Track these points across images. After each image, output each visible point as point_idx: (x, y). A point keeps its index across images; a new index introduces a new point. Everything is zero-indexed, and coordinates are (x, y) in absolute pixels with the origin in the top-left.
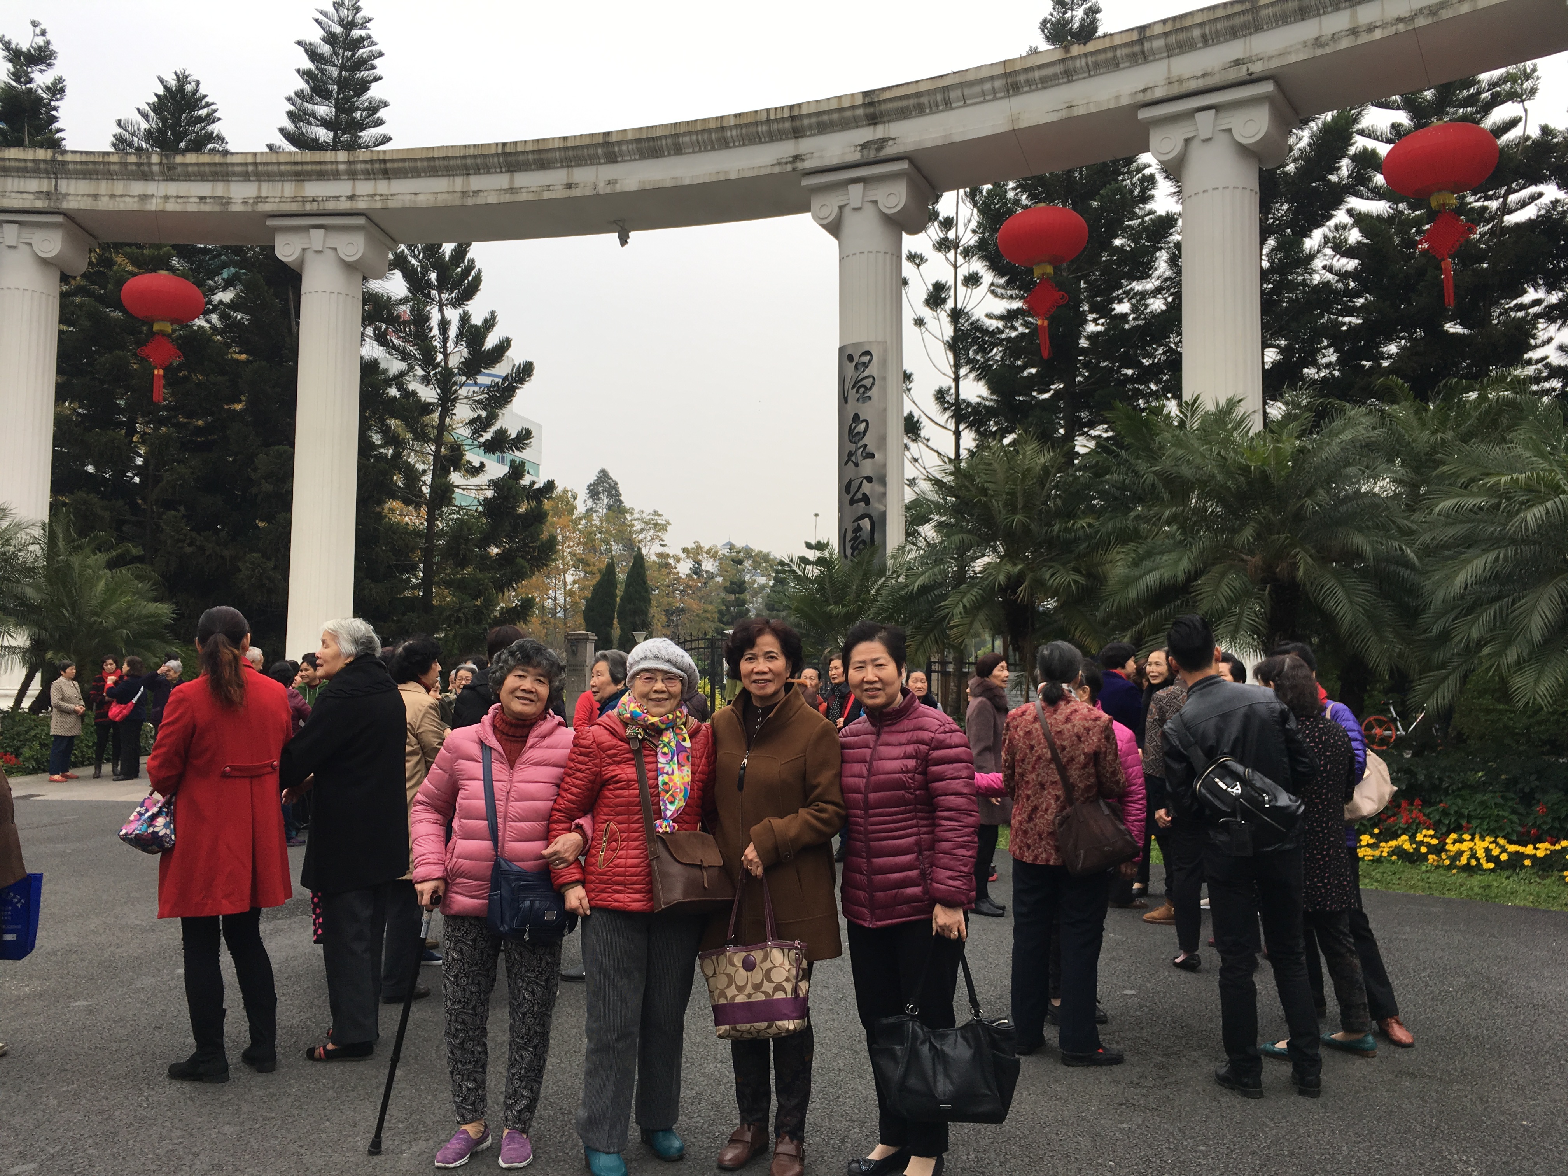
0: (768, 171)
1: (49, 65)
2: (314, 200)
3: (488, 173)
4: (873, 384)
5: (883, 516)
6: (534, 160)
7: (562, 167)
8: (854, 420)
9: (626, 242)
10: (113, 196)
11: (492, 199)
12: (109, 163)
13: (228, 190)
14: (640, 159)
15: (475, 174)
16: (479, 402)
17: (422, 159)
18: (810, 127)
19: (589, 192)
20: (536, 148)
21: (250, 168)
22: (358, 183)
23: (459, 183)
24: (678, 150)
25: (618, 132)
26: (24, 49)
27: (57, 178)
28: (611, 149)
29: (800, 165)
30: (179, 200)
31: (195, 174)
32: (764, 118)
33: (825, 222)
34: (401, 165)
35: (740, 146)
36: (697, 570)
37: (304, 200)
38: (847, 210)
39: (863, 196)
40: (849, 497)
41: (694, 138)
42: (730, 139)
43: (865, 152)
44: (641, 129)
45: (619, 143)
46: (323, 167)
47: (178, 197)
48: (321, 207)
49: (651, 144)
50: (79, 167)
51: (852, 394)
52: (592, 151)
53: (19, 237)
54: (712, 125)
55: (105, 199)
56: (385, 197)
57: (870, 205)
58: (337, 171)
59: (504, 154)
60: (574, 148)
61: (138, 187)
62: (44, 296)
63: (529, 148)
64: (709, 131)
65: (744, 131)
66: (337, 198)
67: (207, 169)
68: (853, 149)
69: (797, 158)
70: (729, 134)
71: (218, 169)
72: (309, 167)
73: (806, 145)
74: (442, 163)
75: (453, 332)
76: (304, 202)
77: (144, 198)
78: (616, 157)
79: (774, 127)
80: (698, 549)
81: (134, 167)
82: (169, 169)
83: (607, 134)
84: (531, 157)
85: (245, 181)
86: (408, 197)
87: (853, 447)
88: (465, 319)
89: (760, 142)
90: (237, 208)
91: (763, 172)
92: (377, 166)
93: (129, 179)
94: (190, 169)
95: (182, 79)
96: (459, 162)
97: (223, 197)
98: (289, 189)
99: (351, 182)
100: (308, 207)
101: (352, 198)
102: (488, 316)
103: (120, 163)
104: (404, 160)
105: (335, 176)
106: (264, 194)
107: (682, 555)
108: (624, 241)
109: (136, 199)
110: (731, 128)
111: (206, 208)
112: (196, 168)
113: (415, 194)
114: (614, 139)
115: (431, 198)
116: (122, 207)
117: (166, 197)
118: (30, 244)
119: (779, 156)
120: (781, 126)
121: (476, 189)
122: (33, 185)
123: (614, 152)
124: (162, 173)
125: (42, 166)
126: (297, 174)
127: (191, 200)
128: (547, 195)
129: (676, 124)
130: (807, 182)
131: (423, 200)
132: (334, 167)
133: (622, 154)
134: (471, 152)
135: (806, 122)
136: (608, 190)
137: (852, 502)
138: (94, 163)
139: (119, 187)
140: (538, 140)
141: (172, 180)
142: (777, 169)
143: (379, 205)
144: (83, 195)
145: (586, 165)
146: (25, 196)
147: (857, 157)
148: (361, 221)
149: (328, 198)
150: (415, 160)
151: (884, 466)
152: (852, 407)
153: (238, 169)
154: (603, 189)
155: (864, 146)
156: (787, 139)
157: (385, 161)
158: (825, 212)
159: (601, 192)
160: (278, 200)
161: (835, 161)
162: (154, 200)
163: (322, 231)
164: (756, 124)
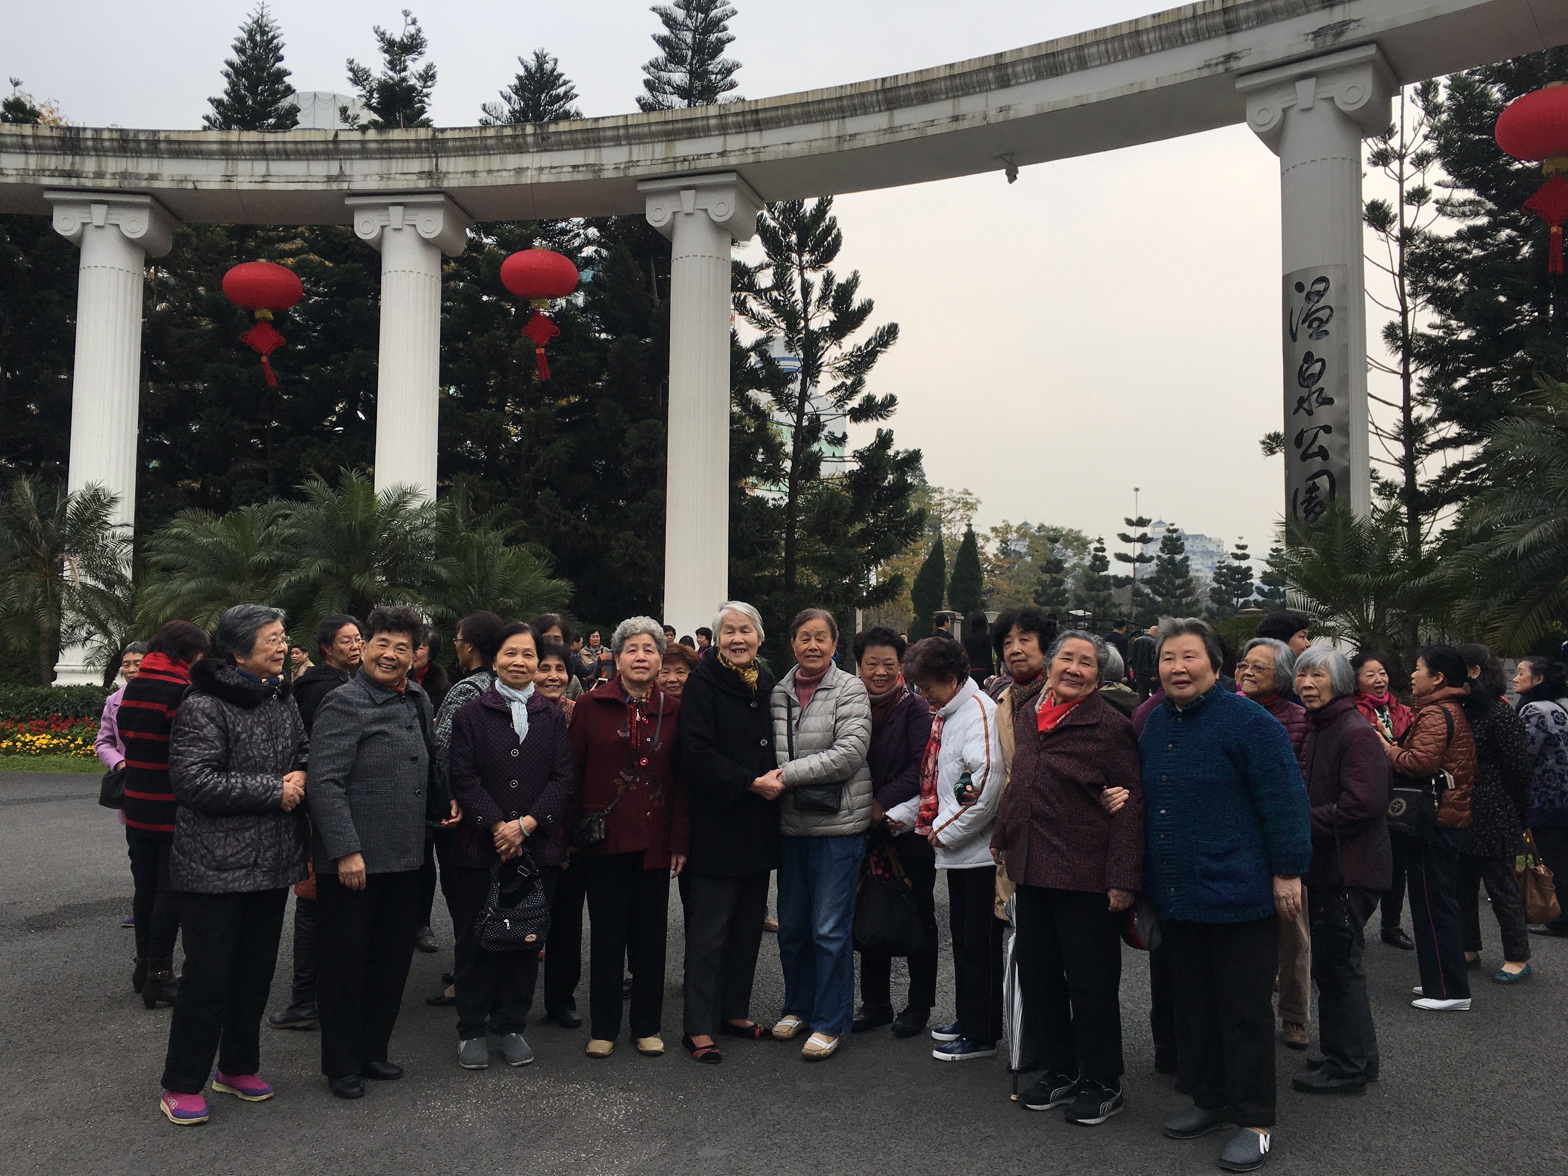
0: (1194, 76)
1: (420, 53)
2: (685, 160)
3: (866, 113)
4: (1331, 316)
5: (1346, 472)
6: (916, 94)
7: (948, 98)
8: (1305, 360)
9: (1015, 178)
10: (490, 172)
11: (870, 142)
12: (486, 138)
13: (600, 156)
14: (1037, 79)
15: (851, 116)
16: (840, 369)
17: (795, 105)
18: (1248, 19)
19: (978, 122)
20: (918, 80)
21: (622, 132)
22: (728, 138)
23: (834, 128)
24: (1082, 64)
25: (1012, 51)
26: (398, 39)
27: (437, 157)
28: (1003, 72)
29: (1234, 65)
30: (553, 171)
31: (567, 143)
32: (1190, 14)
33: (1265, 129)
34: (773, 114)
35: (1158, 51)
36: (1005, 551)
37: (675, 160)
38: (1293, 114)
39: (1316, 93)
40: (1300, 451)
41: (1102, 48)
42: (1146, 44)
43: (1320, 40)
44: (1039, 44)
45: (1014, 64)
46: (694, 124)
47: (552, 168)
48: (692, 167)
49: (1051, 60)
50: (458, 144)
51: (1303, 331)
52: (981, 77)
53: (404, 220)
54: (1125, 31)
55: (484, 175)
56: (757, 151)
57: (1323, 103)
58: (708, 126)
59: (884, 90)
60: (962, 75)
61: (513, 161)
62: (428, 278)
63: (912, 80)
64: (1121, 38)
65: (1164, 33)
66: (708, 155)
67: (579, 136)
68: (1303, 38)
69: (1229, 57)
70: (1145, 38)
71: (591, 135)
72: (680, 125)
73: (1239, 41)
74: (816, 107)
75: (815, 294)
76: (675, 162)
77: (520, 171)
78: (1009, 80)
79: (1202, 23)
80: (1008, 528)
81: (509, 140)
82: (543, 139)
83: (1000, 55)
84: (913, 90)
85: (616, 145)
86: (781, 148)
87: (1305, 392)
88: (828, 280)
89: (1184, 44)
90: (609, 174)
91: (1187, 78)
92: (748, 117)
93: (505, 153)
94: (563, 137)
95: (540, 59)
96: (835, 104)
97: (595, 165)
98: (659, 150)
99: (722, 137)
100: (679, 167)
101: (723, 154)
102: (850, 276)
103: (496, 137)
104: (776, 108)
105: (706, 132)
106: (634, 159)
107: (991, 535)
108: (1012, 177)
109: (512, 173)
110: (1147, 31)
111: (579, 177)
112: (568, 137)
113: (788, 144)
114: (1008, 59)
115: (805, 146)
116: (499, 182)
117: (541, 169)
118: (414, 226)
119: (1207, 58)
120: (1210, 21)
121: (852, 132)
122: (416, 165)
123: (1007, 75)
124: (536, 144)
125: (424, 145)
126: (667, 134)
127: (565, 170)
128: (930, 131)
129: (1080, 35)
130: (1241, 84)
131: (797, 150)
132: (705, 122)
133: (1016, 76)
134: (848, 92)
135: (1242, 13)
136: (1001, 118)
137: (1305, 457)
138: (472, 139)
139: (496, 162)
140: (921, 71)
141: (546, 150)
142: (1205, 73)
143: (751, 159)
144: (462, 173)
145: (975, 93)
146: (409, 177)
147: (1309, 46)
148: (732, 178)
149: (699, 157)
150: (788, 107)
151: (1347, 412)
152: (1304, 344)
153: (609, 133)
154: (994, 117)
155: (1317, 34)
156: (1217, 35)
157: (756, 111)
158: (1264, 118)
159: (992, 121)
160: (649, 163)
161: (1280, 55)
162: (529, 172)
163: (692, 192)
164: (1179, 22)
